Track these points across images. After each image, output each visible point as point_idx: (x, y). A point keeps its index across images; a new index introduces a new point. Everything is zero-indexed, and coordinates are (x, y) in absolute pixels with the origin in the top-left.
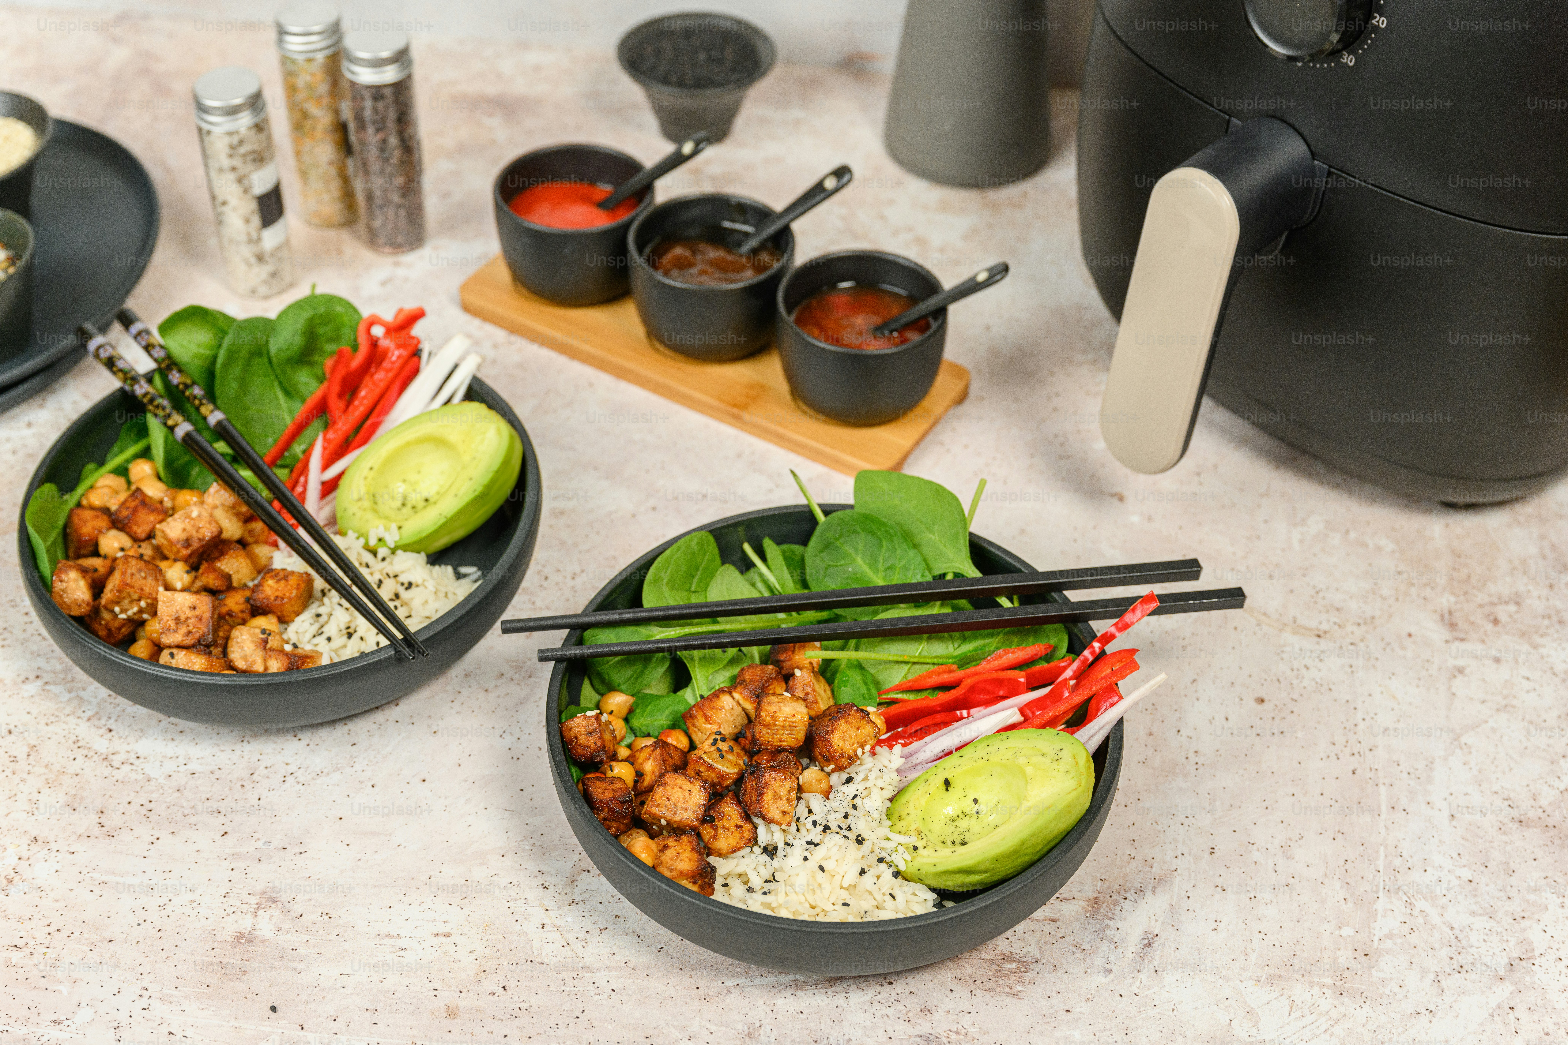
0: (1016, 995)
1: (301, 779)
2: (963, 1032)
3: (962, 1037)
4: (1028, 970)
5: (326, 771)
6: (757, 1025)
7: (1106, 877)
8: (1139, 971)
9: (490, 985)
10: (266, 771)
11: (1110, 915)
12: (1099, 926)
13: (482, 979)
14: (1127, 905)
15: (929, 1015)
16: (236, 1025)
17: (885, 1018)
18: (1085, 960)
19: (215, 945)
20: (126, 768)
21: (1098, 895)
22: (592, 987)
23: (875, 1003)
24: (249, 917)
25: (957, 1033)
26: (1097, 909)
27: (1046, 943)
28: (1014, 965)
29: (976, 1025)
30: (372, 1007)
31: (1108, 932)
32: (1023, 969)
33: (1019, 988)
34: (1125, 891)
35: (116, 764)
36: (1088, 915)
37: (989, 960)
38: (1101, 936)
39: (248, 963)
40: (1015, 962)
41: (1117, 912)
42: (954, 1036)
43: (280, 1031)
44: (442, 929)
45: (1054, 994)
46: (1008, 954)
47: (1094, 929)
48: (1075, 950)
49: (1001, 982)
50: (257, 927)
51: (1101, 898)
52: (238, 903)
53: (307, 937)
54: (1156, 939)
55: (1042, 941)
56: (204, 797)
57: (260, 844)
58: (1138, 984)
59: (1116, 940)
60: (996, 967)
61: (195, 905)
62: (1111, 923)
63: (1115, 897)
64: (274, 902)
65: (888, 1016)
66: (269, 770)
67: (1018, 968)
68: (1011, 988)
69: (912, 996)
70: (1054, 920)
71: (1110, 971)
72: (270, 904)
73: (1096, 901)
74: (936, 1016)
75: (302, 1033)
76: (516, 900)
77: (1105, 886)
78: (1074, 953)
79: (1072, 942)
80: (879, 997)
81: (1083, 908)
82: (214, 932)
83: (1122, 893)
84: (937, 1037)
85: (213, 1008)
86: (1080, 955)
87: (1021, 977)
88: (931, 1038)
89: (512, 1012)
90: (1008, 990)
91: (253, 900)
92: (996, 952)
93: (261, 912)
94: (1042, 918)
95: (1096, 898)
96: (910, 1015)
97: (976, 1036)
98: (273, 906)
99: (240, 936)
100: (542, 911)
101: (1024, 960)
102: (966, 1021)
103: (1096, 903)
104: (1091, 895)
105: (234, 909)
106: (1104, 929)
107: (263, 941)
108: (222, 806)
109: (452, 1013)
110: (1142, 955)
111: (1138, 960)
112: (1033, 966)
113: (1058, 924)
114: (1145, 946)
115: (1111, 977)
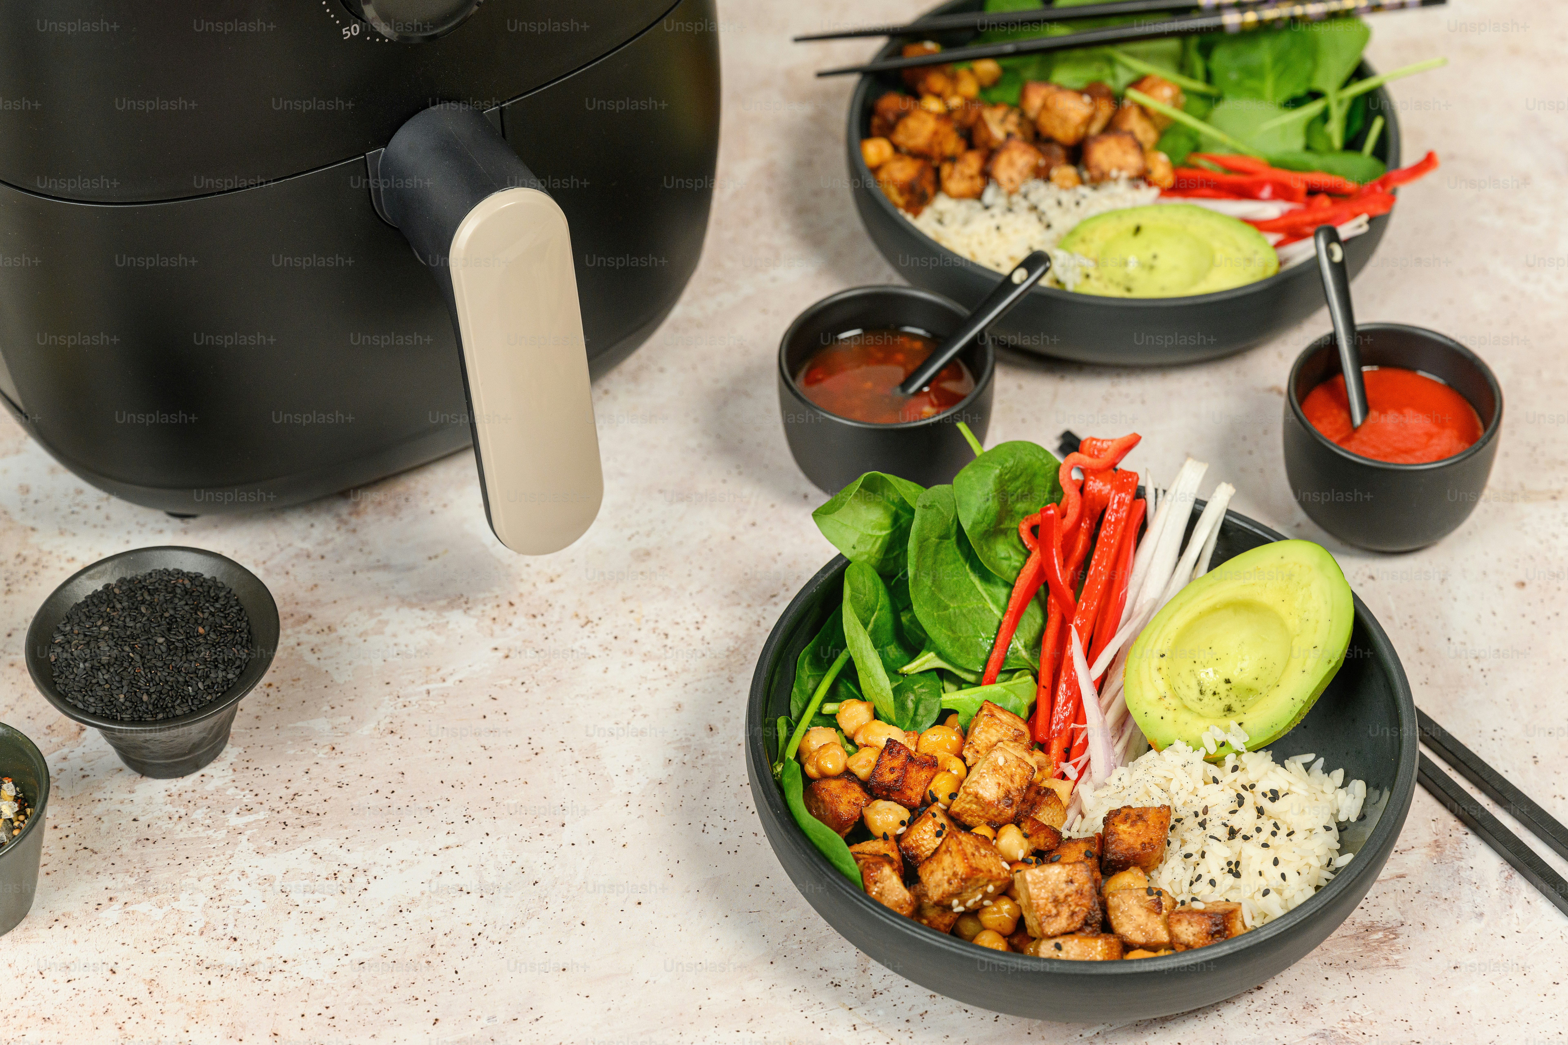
0: (1396, 965)
1: (494, 937)
2: (1357, 1018)
3: (1358, 1024)
4: (1397, 936)
5: (518, 921)
7: (1438, 817)
8: (1511, 907)
10: (447, 939)
11: (1458, 855)
12: (1451, 871)
15: (1315, 1011)
17: (1270, 1026)
18: (1451, 909)
20: (276, 977)
23: (1252, 1013)
25: (1352, 1021)
26: (1441, 853)
27: (1403, 902)
28: (1380, 935)
29: (1368, 1008)
31: (1462, 874)
32: (1392, 936)
33: (1396, 957)
35: (263, 976)
36: (1435, 861)
37: (1352, 936)
38: (1457, 880)
40: (1380, 931)
41: (1464, 850)
42: (1350, 1025)
45: (1434, 954)
46: (1369, 924)
47: (1447, 875)
48: (1436, 902)
49: (1375, 955)
51: (1441, 840)
55: (1399, 901)
56: (389, 986)
57: (483, 1021)
58: (1515, 920)
59: (1474, 880)
60: (1362, 942)
62: (1462, 864)
65: (1272, 1023)
66: (449, 936)
67: (1385, 937)
68: (1387, 959)
69: (1287, 996)
70: (1402, 876)
71: (1482, 914)
73: (1437, 844)
74: (1322, 1010)
77: (1440, 826)
78: (1437, 906)
79: (1430, 894)
80: (1254, 1006)
81: (1427, 855)
84: (1333, 1031)
86: (1444, 906)
87: (1393, 945)
88: (1327, 1033)
90: (1384, 962)
92: (1356, 925)
94: (1389, 877)
95: (1436, 841)
96: (1295, 1015)
97: (1372, 1019)
100: (845, 1011)
101: (1389, 926)
102: (1355, 1006)
103: (1438, 846)
104: (1429, 839)
106: (1458, 871)
108: (415, 991)
110: (1507, 889)
111: (1505, 895)
112: (1400, 930)
113: (1408, 879)
114: (1507, 878)
115: (1485, 919)
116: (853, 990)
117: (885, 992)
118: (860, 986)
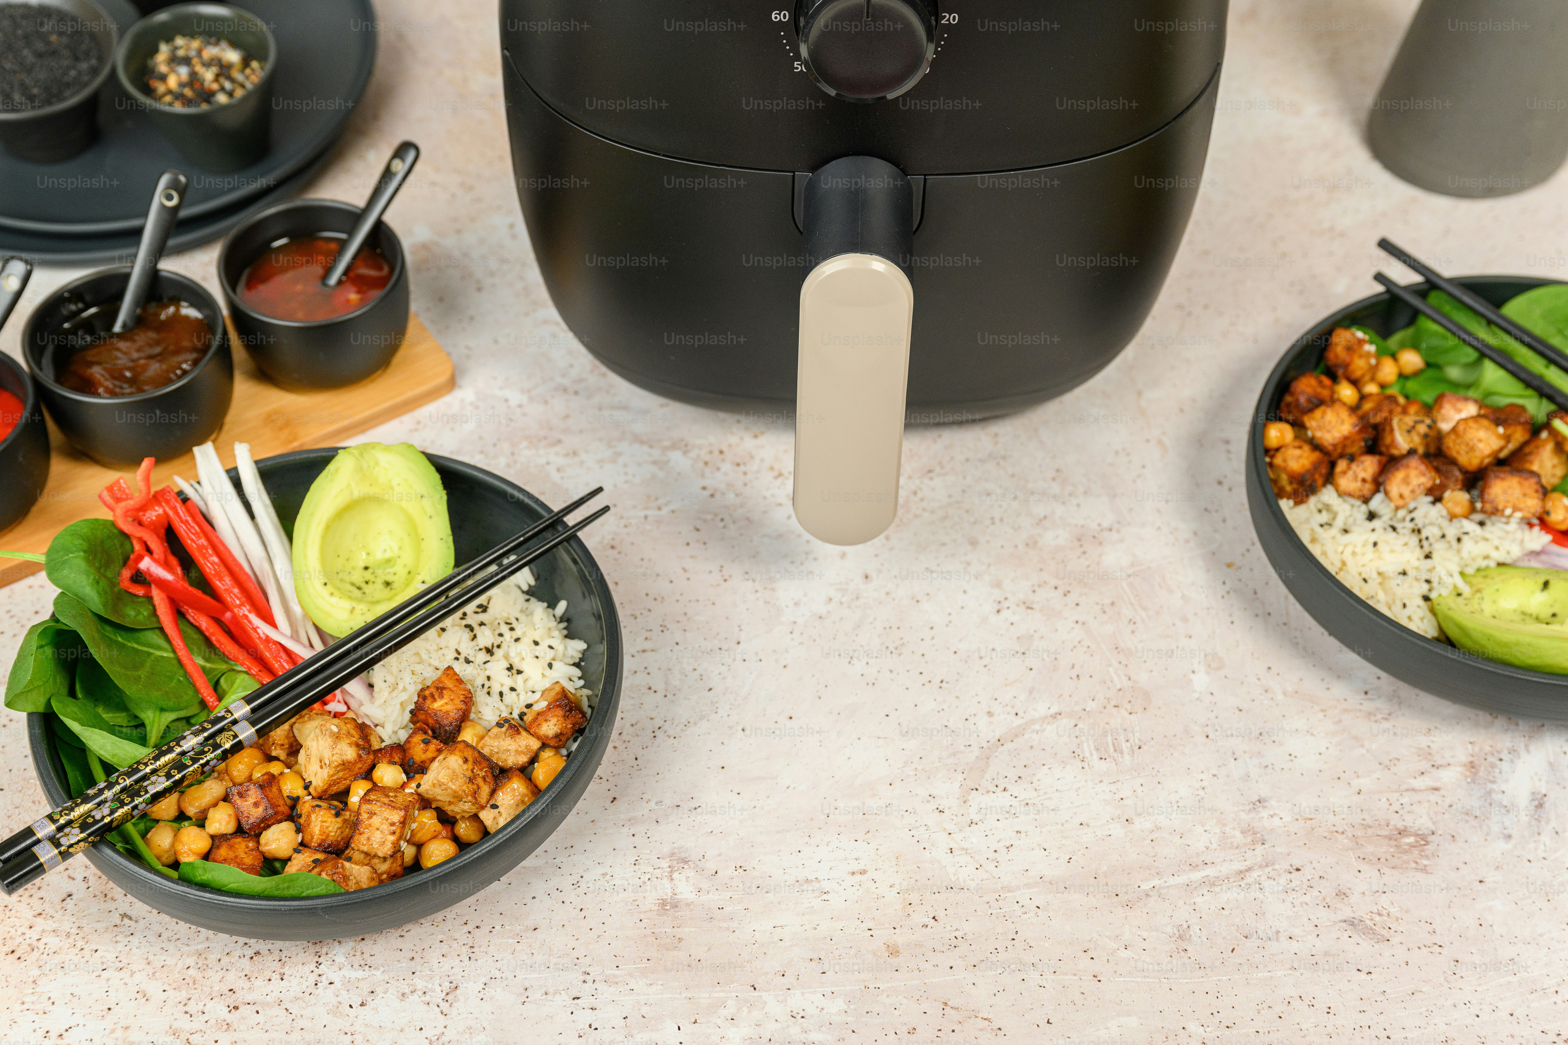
0: (1424, 870)
2: (1385, 912)
3: (1385, 918)
4: (1428, 843)
7: (1477, 740)
8: (1538, 834)
11: (1491, 778)
12: (1483, 791)
14: (1505, 766)
15: (1346, 899)
18: (1481, 827)
21: (1472, 759)
23: (1290, 891)
25: (1380, 915)
26: (1476, 773)
27: (1436, 813)
28: (1412, 839)
29: (1395, 905)
31: (1494, 796)
32: (1422, 842)
33: (1425, 862)
34: (1499, 752)
36: (1469, 780)
37: (1385, 837)
38: (1488, 801)
40: (1412, 835)
41: (1497, 774)
42: (1377, 918)
45: (1461, 865)
46: (1402, 828)
47: (1479, 795)
48: (1467, 817)
51: (1476, 762)
54: (1546, 799)
55: (1432, 812)
58: (1542, 847)
59: (1505, 804)
60: (1395, 843)
62: (1494, 786)
63: (1489, 760)
65: (1307, 904)
67: (1416, 842)
68: (1417, 863)
69: (1323, 881)
70: (1437, 789)
71: (1509, 836)
73: (1471, 765)
74: (1353, 899)
77: (1479, 749)
78: (1467, 821)
79: (1462, 810)
80: (1292, 885)
81: (1460, 774)
83: (1496, 755)
86: (1474, 823)
87: (1423, 851)
88: (1356, 922)
90: (1414, 865)
92: (1390, 827)
94: (1424, 788)
95: (1470, 762)
96: (1328, 900)
97: (1399, 916)
101: (1420, 832)
102: (1384, 901)
103: (1473, 767)
104: (1466, 759)
106: (1490, 793)
110: (1536, 817)
111: (1534, 822)
112: (1431, 839)
113: (1442, 792)
114: (1537, 807)
115: (1512, 842)
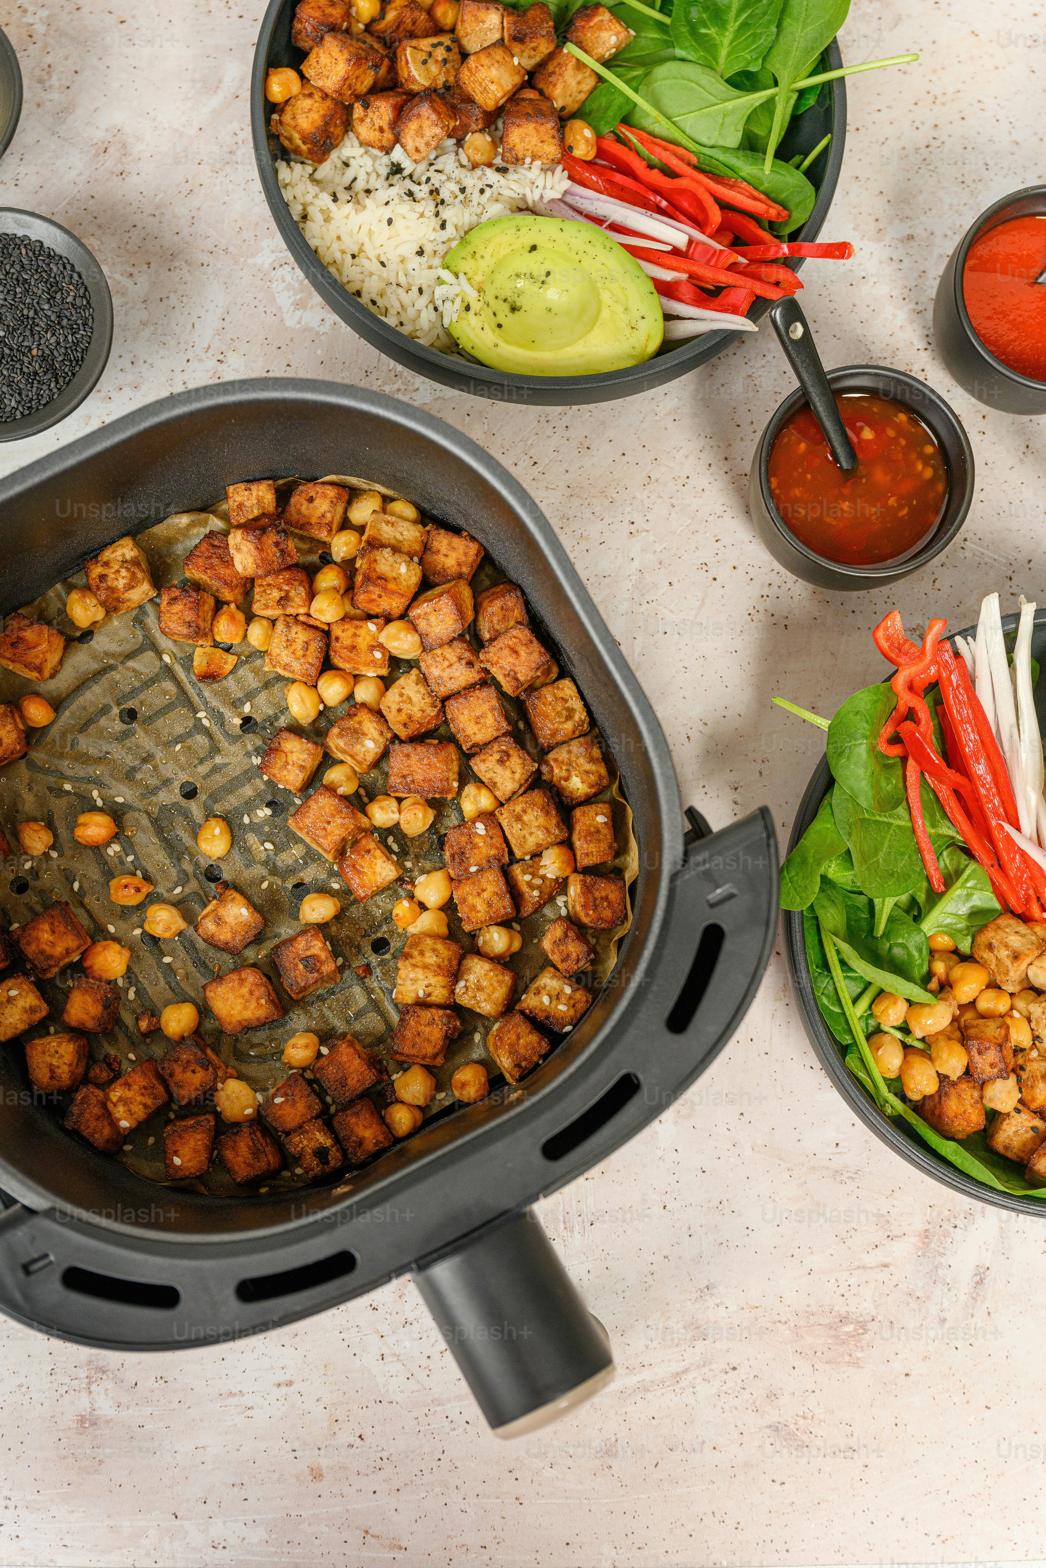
0: (856, 1364)
2: (810, 1414)
3: (809, 1421)
4: (866, 1331)
6: (613, 1439)
7: (935, 1203)
8: (972, 1315)
9: (346, 1436)
11: (941, 1250)
12: (931, 1266)
13: (337, 1430)
14: (958, 1234)
15: (775, 1401)
16: (111, 1524)
17: (733, 1411)
18: (921, 1310)
19: (61, 1436)
21: (928, 1227)
22: (446, 1422)
23: (722, 1395)
24: (84, 1394)
25: (804, 1418)
26: (928, 1245)
27: (880, 1294)
28: (851, 1328)
29: (822, 1405)
30: (237, 1481)
31: (940, 1272)
32: (861, 1331)
33: (859, 1355)
34: (955, 1217)
36: (920, 1254)
37: (826, 1326)
38: (934, 1277)
39: (100, 1451)
40: (852, 1324)
41: (948, 1246)
42: (801, 1422)
43: (156, 1523)
44: (283, 1378)
45: (893, 1356)
46: (845, 1314)
47: (927, 1270)
48: (910, 1299)
49: (841, 1349)
50: (96, 1406)
51: (932, 1230)
52: (67, 1380)
53: (150, 1410)
54: (988, 1273)
55: (876, 1294)
59: (948, 1281)
60: (834, 1333)
61: (24, 1389)
62: (943, 1260)
63: (945, 1226)
64: (104, 1372)
67: (855, 1330)
68: (851, 1355)
70: (886, 1266)
71: (945, 1320)
72: (100, 1375)
75: (177, 1522)
76: (349, 1329)
77: (935, 1214)
78: (909, 1303)
79: (906, 1290)
80: (725, 1387)
81: (914, 1245)
82: (54, 1420)
83: (952, 1220)
84: (786, 1426)
85: (82, 1509)
86: (915, 1304)
87: (860, 1341)
88: (781, 1426)
89: (374, 1464)
90: (847, 1358)
91: (82, 1374)
93: (94, 1387)
94: (874, 1264)
95: (926, 1231)
96: (757, 1404)
97: (823, 1417)
98: (104, 1377)
99: (82, 1420)
100: (378, 1338)
101: (861, 1319)
102: (812, 1401)
103: (927, 1237)
105: (66, 1388)
106: (937, 1268)
107: (107, 1422)
109: (317, 1475)
110: (975, 1294)
111: (971, 1301)
112: (870, 1326)
113: (892, 1269)
114: (978, 1282)
115: (947, 1326)
116: (388, 1316)
117: (415, 1323)
118: (394, 1313)
